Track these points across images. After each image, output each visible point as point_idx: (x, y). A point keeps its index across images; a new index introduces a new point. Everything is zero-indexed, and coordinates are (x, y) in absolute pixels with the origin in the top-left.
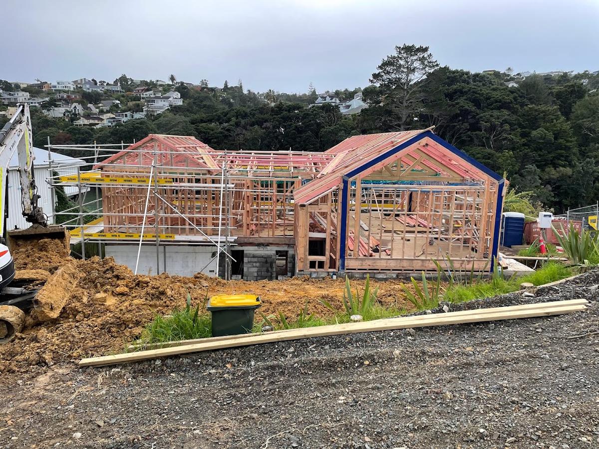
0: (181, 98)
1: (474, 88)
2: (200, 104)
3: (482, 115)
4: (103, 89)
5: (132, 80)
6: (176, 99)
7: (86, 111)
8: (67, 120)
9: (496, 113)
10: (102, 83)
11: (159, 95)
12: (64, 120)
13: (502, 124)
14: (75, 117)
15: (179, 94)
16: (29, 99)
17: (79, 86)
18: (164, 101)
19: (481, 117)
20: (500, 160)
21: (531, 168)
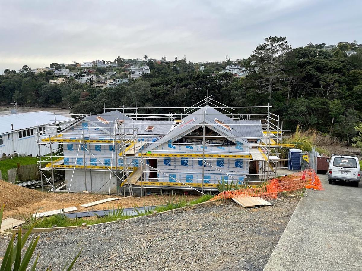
0: (149, 69)
1: (317, 60)
2: (159, 72)
3: (321, 77)
4: (108, 66)
5: (124, 59)
6: (146, 70)
7: (98, 79)
8: (88, 84)
9: (330, 76)
10: (108, 62)
11: (137, 68)
12: (86, 84)
13: (334, 83)
14: (92, 82)
15: (148, 67)
16: (69, 73)
17: (95, 64)
18: (140, 71)
19: (321, 79)
20: (331, 106)
21: (351, 111)
